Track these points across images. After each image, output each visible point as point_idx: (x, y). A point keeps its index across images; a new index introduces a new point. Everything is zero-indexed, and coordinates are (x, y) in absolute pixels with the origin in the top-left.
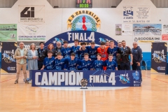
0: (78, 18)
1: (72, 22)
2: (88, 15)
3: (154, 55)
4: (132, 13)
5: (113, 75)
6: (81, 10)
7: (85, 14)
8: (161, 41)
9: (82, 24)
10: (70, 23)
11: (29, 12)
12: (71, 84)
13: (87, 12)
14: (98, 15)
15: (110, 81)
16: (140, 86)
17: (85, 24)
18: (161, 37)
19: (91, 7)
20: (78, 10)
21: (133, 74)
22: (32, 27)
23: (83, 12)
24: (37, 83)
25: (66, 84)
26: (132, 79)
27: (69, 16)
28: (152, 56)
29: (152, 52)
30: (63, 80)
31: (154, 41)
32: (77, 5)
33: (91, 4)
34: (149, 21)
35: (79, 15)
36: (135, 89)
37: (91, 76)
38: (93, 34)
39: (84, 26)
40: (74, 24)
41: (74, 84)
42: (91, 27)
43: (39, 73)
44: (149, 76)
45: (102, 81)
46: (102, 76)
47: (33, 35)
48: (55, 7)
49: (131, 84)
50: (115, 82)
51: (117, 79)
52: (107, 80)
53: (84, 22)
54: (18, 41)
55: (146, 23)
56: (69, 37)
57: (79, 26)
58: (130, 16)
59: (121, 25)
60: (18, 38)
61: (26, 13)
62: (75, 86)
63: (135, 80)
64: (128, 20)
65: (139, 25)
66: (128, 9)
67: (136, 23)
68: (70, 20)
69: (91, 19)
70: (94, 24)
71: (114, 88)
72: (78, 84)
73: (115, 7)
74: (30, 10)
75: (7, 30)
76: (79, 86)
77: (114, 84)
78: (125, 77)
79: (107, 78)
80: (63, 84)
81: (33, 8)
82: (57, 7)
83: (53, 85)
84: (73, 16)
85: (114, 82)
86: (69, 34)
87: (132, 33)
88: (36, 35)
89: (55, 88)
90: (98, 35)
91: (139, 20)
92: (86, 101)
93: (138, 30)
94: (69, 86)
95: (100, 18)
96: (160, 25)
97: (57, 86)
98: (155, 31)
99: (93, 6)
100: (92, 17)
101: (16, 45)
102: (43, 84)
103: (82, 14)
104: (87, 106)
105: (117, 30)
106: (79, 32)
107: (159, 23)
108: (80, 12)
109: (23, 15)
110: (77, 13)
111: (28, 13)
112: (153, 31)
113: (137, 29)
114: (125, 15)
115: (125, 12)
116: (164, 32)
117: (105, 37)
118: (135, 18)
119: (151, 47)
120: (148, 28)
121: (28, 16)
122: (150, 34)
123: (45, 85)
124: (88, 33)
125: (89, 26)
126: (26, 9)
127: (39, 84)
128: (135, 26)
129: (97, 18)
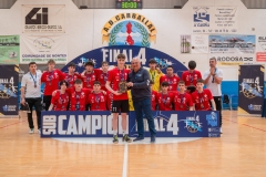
0: (120, 25)
1: (109, 31)
2: (136, 20)
3: (243, 85)
4: (207, 18)
5: (174, 118)
6: (125, 12)
7: (131, 19)
8: (254, 62)
9: (127, 35)
10: (106, 33)
11: (39, 16)
13: (134, 16)
14: (152, 21)
15: (169, 129)
16: (219, 136)
17: (132, 34)
18: (254, 56)
19: (141, 8)
20: (119, 12)
21: (208, 117)
23: (128, 15)
26: (205, 125)
27: (104, 23)
28: (240, 88)
29: (241, 81)
31: (243, 63)
32: (118, 5)
33: (141, 2)
34: (234, 31)
35: (122, 21)
36: (210, 141)
38: (143, 51)
39: (129, 39)
40: (112, 35)
42: (141, 40)
44: (235, 120)
47: (46, 53)
48: (82, 8)
49: (203, 133)
50: (177, 129)
51: (181, 125)
52: (165, 126)
53: (129, 31)
54: (22, 62)
55: (230, 33)
56: (105, 56)
57: (121, 38)
58: (205, 21)
59: (189, 37)
60: (21, 58)
61: (34, 17)
63: (210, 126)
64: (201, 28)
65: (219, 36)
66: (202, 11)
67: (214, 32)
68: (106, 29)
69: (141, 27)
70: (146, 36)
71: (176, 141)
73: (180, 7)
74: (40, 12)
75: (4, 44)
77: (175, 133)
78: (194, 122)
79: (165, 124)
81: (45, 10)
82: (85, 8)
84: (111, 23)
85: (175, 130)
86: (104, 51)
87: (208, 50)
88: (51, 53)
90: (151, 54)
91: (219, 28)
93: (217, 45)
95: (155, 25)
96: (254, 37)
98: (244, 47)
99: (144, 5)
100: (142, 24)
101: (17, 70)
103: (127, 19)
105: (183, 44)
106: (121, 47)
107: (252, 33)
108: (123, 16)
109: (29, 20)
110: (117, 18)
111: (37, 18)
113: (215, 43)
114: (195, 20)
115: (195, 16)
116: (260, 48)
117: (163, 56)
118: (213, 26)
119: (238, 73)
120: (234, 42)
121: (37, 22)
122: (237, 52)
124: (136, 50)
125: (137, 37)
126: (35, 11)
128: (213, 39)
129: (150, 26)
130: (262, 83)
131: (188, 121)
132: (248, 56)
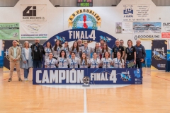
0: (79, 17)
1: (73, 20)
2: (88, 14)
4: (132, 12)
5: (114, 73)
6: (82, 8)
7: (86, 13)
8: (161, 38)
9: (83, 22)
10: (71, 22)
11: (31, 11)
12: (71, 81)
13: (88, 11)
14: (98, 14)
15: (111, 79)
17: (86, 22)
18: (160, 35)
19: (92, 6)
20: (79, 9)
22: (34, 25)
23: (84, 10)
24: (38, 81)
25: (67, 82)
27: (70, 15)
28: (153, 54)
29: (153, 50)
30: (64, 78)
32: (78, 4)
33: (92, 2)
34: (148, 20)
35: (80, 14)
36: (136, 87)
37: (92, 74)
38: (93, 32)
39: (85, 25)
40: (74, 23)
41: (75, 81)
43: (40, 71)
44: (150, 73)
45: (103, 79)
46: (103, 74)
47: (35, 34)
48: (56, 6)
49: (132, 82)
51: (118, 77)
52: (108, 78)
53: (85, 20)
54: (21, 39)
55: (146, 21)
56: (70, 35)
57: (80, 24)
58: (130, 14)
59: (121, 23)
60: (20, 36)
61: (28, 12)
62: (76, 83)
63: (136, 78)
64: (128, 18)
65: (139, 23)
66: (128, 8)
67: (136, 21)
68: (71, 19)
69: (92, 18)
71: (115, 86)
72: (78, 82)
73: (116, 6)
74: (32, 9)
75: (10, 28)
76: (80, 83)
77: (115, 82)
78: (126, 75)
79: (109, 76)
80: (64, 82)
81: (35, 8)
82: (58, 6)
83: (54, 83)
84: (74, 15)
85: (115, 80)
86: (70, 32)
87: (132, 31)
88: (39, 34)
89: (56, 86)
90: (99, 34)
91: (139, 18)
92: (87, 100)
93: (137, 29)
94: (70, 83)
95: (100, 17)
96: (160, 23)
97: (58, 84)
98: (154, 29)
99: (94, 4)
100: (93, 16)
102: (43, 82)
103: (83, 13)
104: (88, 105)
105: (117, 28)
106: (80, 30)
107: (159, 21)
108: (81, 11)
109: (25, 14)
110: (78, 12)
111: (30, 12)
112: (153, 29)
113: (137, 27)
114: (125, 13)
115: (125, 11)
116: (164, 30)
117: (105, 35)
118: (135, 16)
119: (151, 45)
120: (148, 26)
121: (30, 15)
122: (150, 32)
123: (45, 83)
124: (89, 31)
125: (90, 24)
126: (28, 8)
127: (40, 82)
128: (135, 24)
129: (97, 17)
130: (166, 51)
131: (122, 74)
132: (157, 34)
